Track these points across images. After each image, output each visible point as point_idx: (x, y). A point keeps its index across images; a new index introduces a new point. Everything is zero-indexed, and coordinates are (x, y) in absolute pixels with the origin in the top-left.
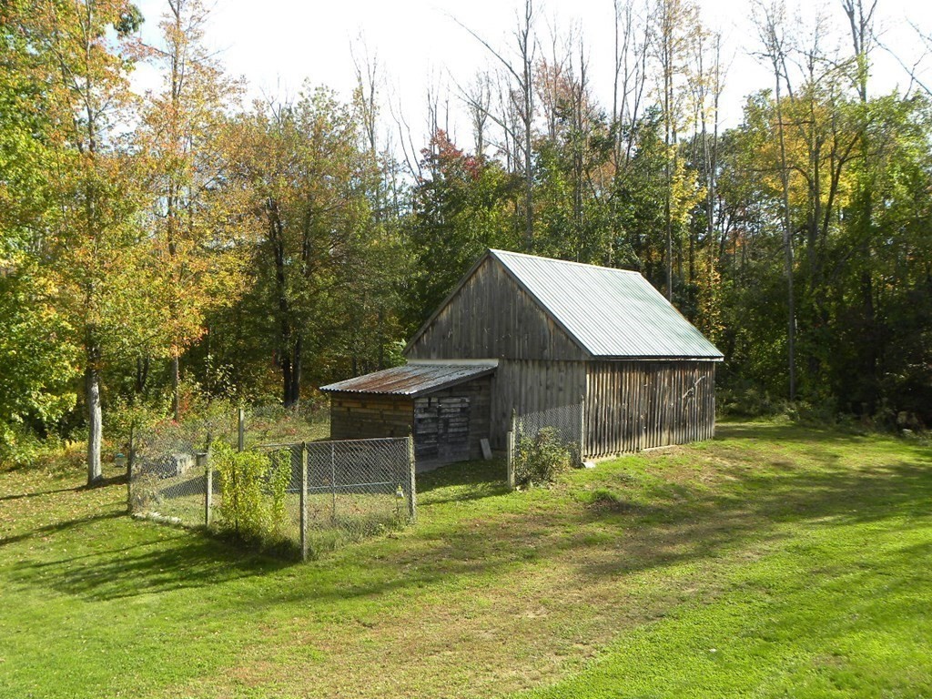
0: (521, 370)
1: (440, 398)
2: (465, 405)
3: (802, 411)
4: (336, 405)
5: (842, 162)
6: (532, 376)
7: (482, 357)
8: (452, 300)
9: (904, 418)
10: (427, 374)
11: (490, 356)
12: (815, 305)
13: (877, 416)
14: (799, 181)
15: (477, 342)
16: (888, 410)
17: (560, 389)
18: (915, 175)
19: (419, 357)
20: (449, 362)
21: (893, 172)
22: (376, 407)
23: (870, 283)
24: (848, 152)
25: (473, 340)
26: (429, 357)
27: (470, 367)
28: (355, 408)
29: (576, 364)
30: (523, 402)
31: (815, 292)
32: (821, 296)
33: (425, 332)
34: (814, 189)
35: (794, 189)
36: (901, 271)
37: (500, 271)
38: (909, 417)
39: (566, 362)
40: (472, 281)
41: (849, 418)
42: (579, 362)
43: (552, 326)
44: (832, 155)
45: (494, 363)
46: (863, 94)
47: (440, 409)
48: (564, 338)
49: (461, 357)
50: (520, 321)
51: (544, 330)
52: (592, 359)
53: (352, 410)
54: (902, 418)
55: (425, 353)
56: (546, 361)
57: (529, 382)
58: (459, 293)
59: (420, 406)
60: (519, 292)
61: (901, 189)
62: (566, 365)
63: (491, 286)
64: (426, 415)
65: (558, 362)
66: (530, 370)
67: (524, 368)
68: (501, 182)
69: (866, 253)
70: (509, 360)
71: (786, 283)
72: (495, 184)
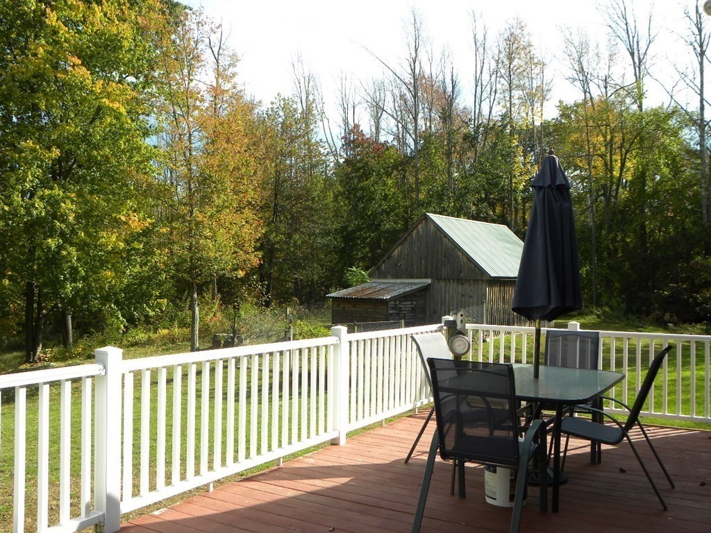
0: (446, 285)
1: (400, 302)
2: (414, 306)
3: (604, 313)
4: (335, 305)
5: (627, 152)
6: (452, 289)
7: (421, 278)
8: (401, 244)
9: (669, 317)
10: (389, 287)
11: (426, 277)
12: (611, 246)
13: (652, 316)
14: (599, 163)
15: (417, 267)
16: (659, 312)
17: (470, 297)
18: (674, 159)
19: (380, 278)
20: (399, 281)
21: (660, 159)
22: (362, 306)
23: (645, 231)
24: (631, 145)
25: (415, 267)
26: (386, 278)
27: (415, 284)
28: (348, 307)
29: (480, 282)
30: (447, 304)
31: (610, 237)
32: (614, 240)
33: (383, 262)
34: (609, 168)
35: (595, 167)
36: (665, 223)
37: (432, 226)
38: (671, 316)
39: (474, 280)
40: (414, 232)
41: (634, 318)
42: (482, 281)
43: (465, 259)
44: (621, 148)
45: (429, 281)
46: (640, 107)
47: (400, 308)
48: (473, 266)
49: (407, 278)
50: (445, 257)
51: (460, 262)
52: (491, 279)
53: (346, 309)
54: (667, 316)
55: (383, 275)
56: (461, 280)
57: (451, 293)
58: (406, 239)
59: (390, 306)
60: (445, 239)
61: (666, 170)
62: (474, 283)
63: (426, 235)
64: (394, 311)
65: (469, 280)
66: (451, 285)
67: (448, 284)
68: (397, 159)
69: (642, 211)
70: (438, 279)
71: (590, 230)
72: (392, 161)
